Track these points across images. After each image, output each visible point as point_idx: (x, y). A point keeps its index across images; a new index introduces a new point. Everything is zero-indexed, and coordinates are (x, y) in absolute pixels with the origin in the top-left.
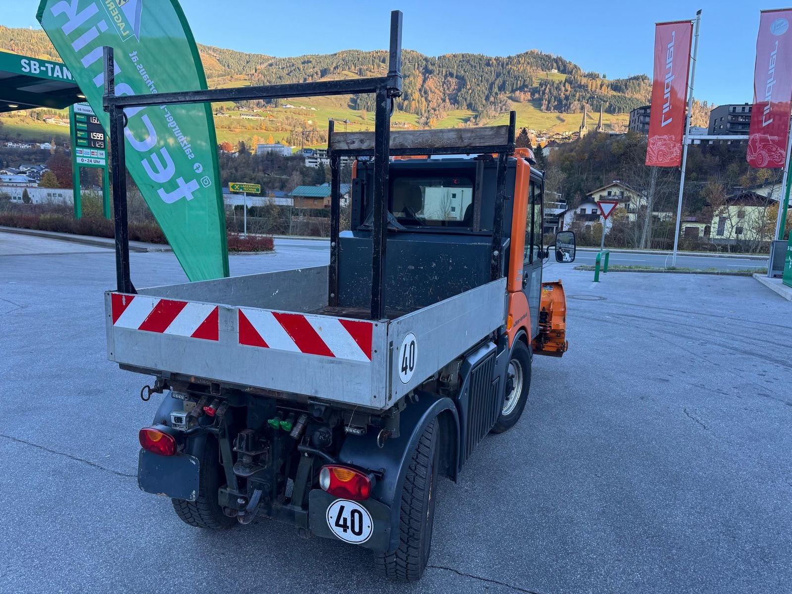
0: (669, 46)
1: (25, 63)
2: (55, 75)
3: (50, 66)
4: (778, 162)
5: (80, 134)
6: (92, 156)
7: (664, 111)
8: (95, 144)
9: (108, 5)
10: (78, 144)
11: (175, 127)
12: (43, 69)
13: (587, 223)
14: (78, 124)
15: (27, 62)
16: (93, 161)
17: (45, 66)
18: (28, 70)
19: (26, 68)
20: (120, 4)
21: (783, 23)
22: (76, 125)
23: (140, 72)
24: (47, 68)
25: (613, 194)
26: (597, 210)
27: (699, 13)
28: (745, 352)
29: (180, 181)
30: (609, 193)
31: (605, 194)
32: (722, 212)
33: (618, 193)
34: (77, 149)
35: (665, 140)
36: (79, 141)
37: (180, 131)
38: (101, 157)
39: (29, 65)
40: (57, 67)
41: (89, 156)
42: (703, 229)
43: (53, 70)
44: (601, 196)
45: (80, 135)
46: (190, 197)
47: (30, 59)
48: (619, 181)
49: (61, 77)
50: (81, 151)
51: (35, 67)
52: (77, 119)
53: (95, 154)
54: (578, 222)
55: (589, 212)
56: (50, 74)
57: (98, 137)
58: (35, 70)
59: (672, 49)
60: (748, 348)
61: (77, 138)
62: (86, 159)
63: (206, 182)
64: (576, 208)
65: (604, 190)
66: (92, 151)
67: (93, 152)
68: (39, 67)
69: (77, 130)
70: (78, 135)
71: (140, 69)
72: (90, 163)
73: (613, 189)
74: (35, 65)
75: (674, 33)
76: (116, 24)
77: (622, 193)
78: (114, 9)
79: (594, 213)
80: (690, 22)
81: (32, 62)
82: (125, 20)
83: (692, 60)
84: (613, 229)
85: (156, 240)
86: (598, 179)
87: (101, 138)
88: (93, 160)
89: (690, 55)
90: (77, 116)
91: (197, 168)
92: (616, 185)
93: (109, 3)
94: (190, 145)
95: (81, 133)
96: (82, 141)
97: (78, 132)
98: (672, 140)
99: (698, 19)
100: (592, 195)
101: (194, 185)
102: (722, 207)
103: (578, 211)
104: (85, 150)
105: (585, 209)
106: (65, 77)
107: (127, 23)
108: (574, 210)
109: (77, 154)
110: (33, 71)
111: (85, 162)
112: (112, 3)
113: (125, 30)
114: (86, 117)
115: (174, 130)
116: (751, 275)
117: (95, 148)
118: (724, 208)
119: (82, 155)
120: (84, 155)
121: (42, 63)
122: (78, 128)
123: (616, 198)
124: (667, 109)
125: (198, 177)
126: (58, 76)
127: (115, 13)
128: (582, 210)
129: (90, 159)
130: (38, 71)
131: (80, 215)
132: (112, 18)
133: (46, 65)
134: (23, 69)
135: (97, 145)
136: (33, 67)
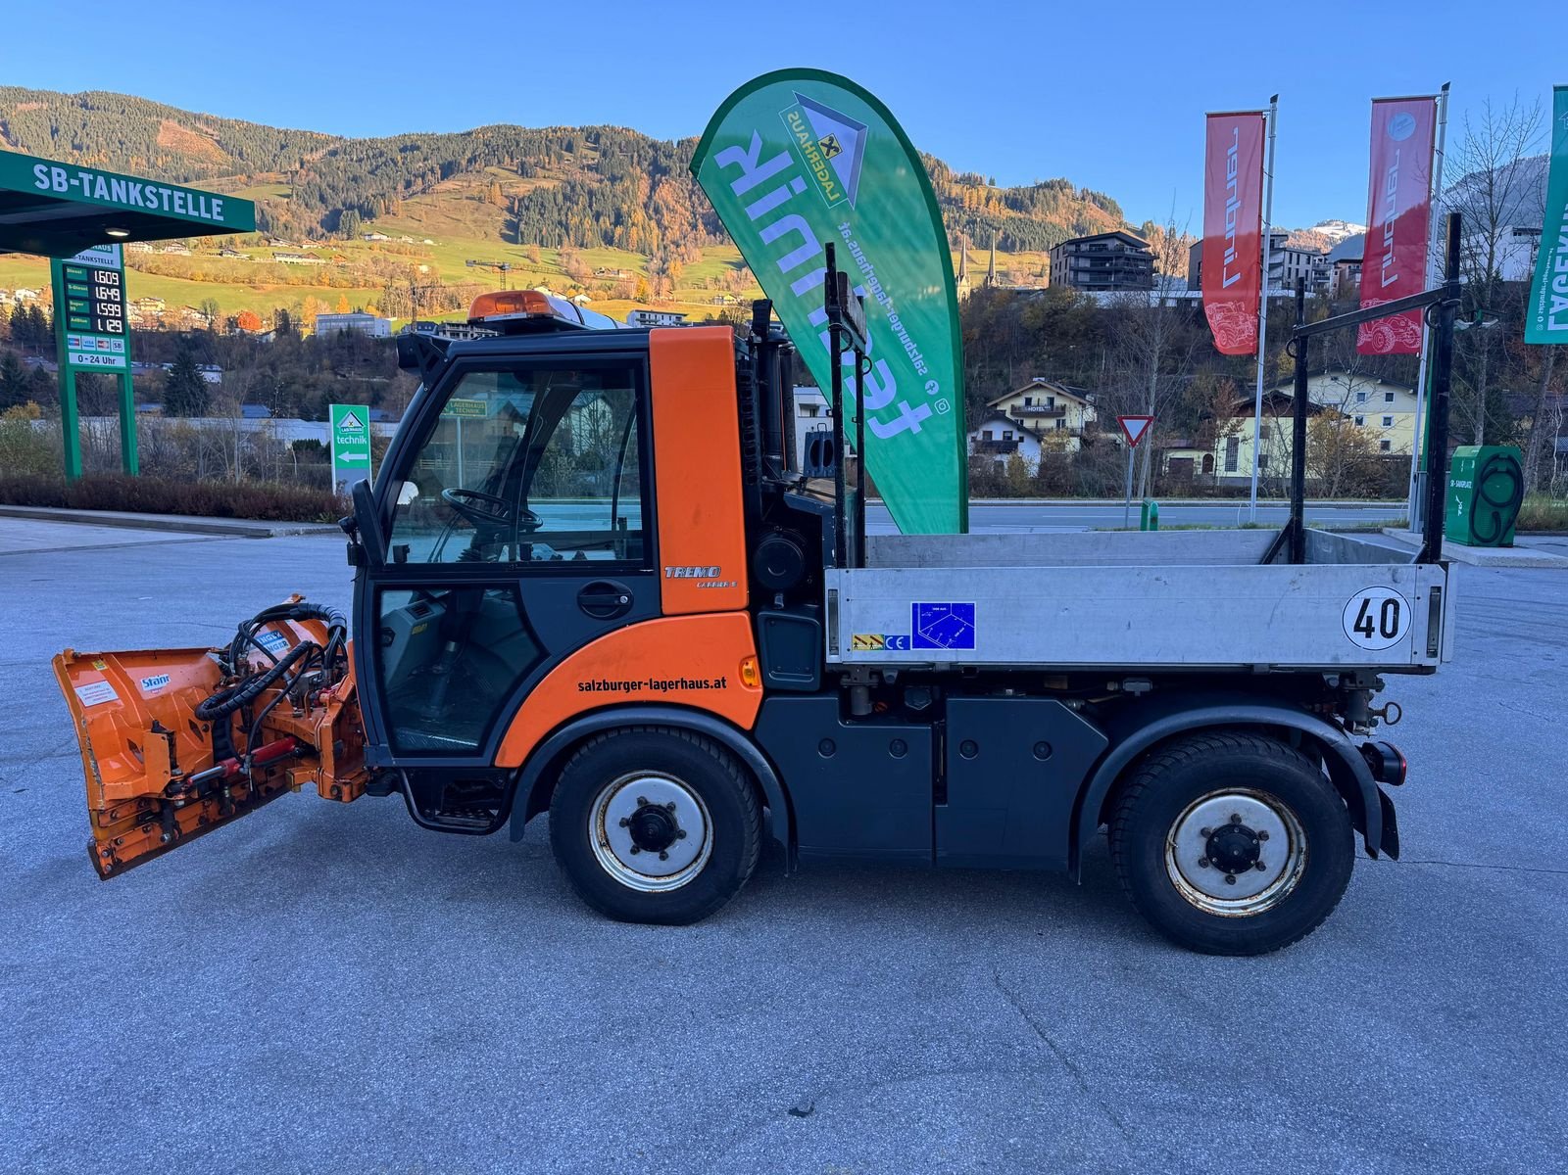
0: (1230, 152)
1: (41, 171)
2: (97, 196)
3: (87, 177)
4: (1411, 345)
5: (74, 306)
6: (99, 349)
7: (1226, 262)
8: (104, 325)
9: (809, 156)
10: (72, 326)
11: (901, 331)
12: (75, 182)
13: (998, 458)
14: (70, 287)
15: (45, 169)
16: (101, 359)
17: (77, 178)
18: (46, 186)
19: (42, 182)
20: (828, 155)
21: (1406, 120)
22: (66, 288)
23: (853, 252)
24: (81, 180)
25: (1034, 402)
26: (1011, 432)
27: (1274, 99)
28: (1497, 634)
29: (903, 406)
30: (1028, 401)
31: (1020, 402)
32: (1234, 429)
33: (1044, 401)
34: (69, 336)
35: (1229, 310)
36: (72, 320)
37: (907, 336)
38: (117, 350)
39: (49, 175)
40: (100, 179)
41: (94, 349)
42: (1201, 460)
43: (93, 184)
44: (1013, 406)
45: (75, 309)
46: (917, 429)
47: (50, 164)
48: (1043, 379)
49: (107, 198)
50: (78, 340)
51: (59, 179)
52: (69, 277)
53: (105, 345)
54: (983, 455)
55: (998, 436)
56: (87, 193)
57: (110, 312)
58: (60, 184)
59: (1235, 157)
60: (1497, 629)
61: (69, 314)
62: (88, 356)
63: (942, 406)
64: (976, 429)
65: (1018, 395)
66: (99, 339)
67: (102, 342)
68: (68, 180)
69: (68, 298)
70: (72, 308)
71: (854, 249)
72: (96, 363)
73: (1034, 393)
74: (59, 175)
75: (1236, 131)
76: (819, 182)
77: (1051, 400)
78: (818, 161)
79: (1008, 438)
80: (1260, 113)
81: (55, 171)
82: (834, 177)
83: (1266, 178)
84: (1043, 467)
85: (271, 513)
86: (1000, 374)
87: (117, 313)
88: (101, 357)
89: (1262, 168)
90: (69, 270)
91: (931, 388)
92: (1039, 387)
93: (811, 153)
94: (921, 356)
95: (77, 304)
96: (78, 320)
97: (71, 303)
98: (1241, 310)
99: (1274, 110)
100: (996, 405)
101: (925, 411)
102: (1234, 420)
103: (980, 437)
104: (86, 338)
105: (991, 432)
106: (115, 199)
107: (837, 182)
108: (974, 435)
109: (70, 347)
110: (56, 188)
111: (85, 362)
112: (815, 153)
113: (832, 192)
114: (85, 271)
115: (899, 335)
116: (1380, 531)
117: (106, 333)
118: (1237, 421)
119: (79, 348)
120: (84, 348)
121: (73, 171)
122: (70, 293)
123: (1041, 409)
124: (1231, 259)
125: (931, 400)
126: (101, 196)
127: (820, 168)
128: (984, 432)
129: (95, 356)
130: (65, 188)
131: (78, 470)
132: (815, 174)
133: (81, 175)
134: (38, 184)
135: (109, 328)
136: (56, 179)
